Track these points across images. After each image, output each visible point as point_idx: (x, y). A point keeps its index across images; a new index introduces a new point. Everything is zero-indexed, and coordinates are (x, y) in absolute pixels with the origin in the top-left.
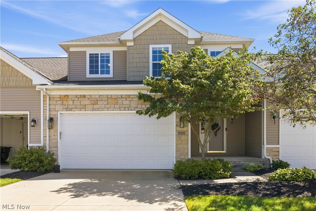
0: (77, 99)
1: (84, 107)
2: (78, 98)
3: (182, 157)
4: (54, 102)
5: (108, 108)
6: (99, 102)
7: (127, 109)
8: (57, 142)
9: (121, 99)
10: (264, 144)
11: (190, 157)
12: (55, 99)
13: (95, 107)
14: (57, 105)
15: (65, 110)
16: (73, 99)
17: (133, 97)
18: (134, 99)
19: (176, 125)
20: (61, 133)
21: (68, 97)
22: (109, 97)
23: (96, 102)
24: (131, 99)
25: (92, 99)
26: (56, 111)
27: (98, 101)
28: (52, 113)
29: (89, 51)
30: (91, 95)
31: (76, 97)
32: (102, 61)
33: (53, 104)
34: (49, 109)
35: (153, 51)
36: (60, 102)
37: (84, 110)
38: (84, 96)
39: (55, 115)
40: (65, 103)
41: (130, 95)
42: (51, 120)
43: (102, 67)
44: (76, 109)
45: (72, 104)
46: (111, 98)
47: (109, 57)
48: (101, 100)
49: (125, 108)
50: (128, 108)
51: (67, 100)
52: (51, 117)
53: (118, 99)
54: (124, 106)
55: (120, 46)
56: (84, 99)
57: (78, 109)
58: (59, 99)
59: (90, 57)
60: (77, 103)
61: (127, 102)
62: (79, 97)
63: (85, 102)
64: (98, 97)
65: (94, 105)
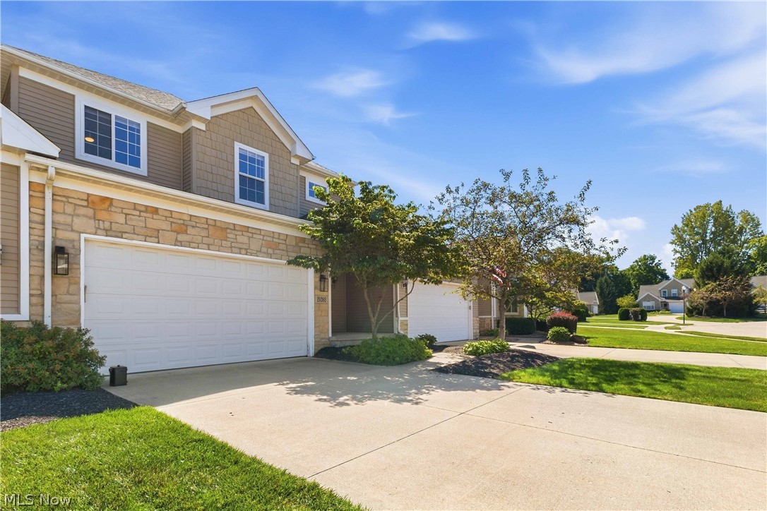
0: (138, 213)
1: (156, 235)
2: (140, 211)
3: (322, 336)
4: (69, 209)
5: (209, 245)
6: (190, 230)
7: (243, 251)
8: (79, 310)
9: (233, 232)
10: (397, 316)
11: (330, 335)
12: (70, 200)
13: (181, 237)
14: (78, 215)
15: (104, 232)
16: (125, 211)
17: (253, 231)
18: (254, 236)
19: (315, 288)
20: (85, 287)
21: (111, 204)
22: (210, 222)
23: (184, 227)
24: (250, 235)
25: (175, 221)
26: (72, 230)
27: (187, 226)
28: (61, 234)
29: (83, 100)
30: (171, 211)
31: (135, 209)
32: (120, 134)
33: (64, 213)
34: (53, 222)
35: (240, 154)
36: (90, 212)
37: (156, 240)
38: (155, 211)
39: (72, 241)
40: (102, 215)
41: (248, 227)
42: (59, 251)
43: (120, 146)
44: (135, 236)
45: (123, 221)
46: (215, 226)
48: (193, 227)
49: (240, 249)
50: (246, 249)
51: (107, 210)
52: (59, 244)
53: (228, 231)
54: (240, 246)
56: (155, 217)
57: (140, 236)
58: (85, 203)
59: (86, 115)
60: (136, 221)
61: (245, 239)
62: (143, 209)
63: (154, 223)
64: (187, 218)
65: (178, 233)
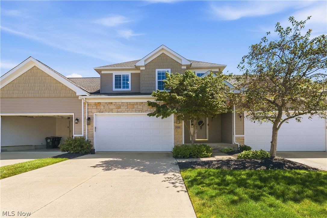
0: (107, 105)
1: (111, 111)
2: (107, 104)
3: (178, 143)
4: (91, 107)
5: (128, 111)
6: (122, 107)
7: (140, 111)
8: (93, 134)
9: (137, 105)
10: (233, 135)
11: (183, 143)
12: (92, 105)
13: (119, 110)
14: (93, 109)
15: (99, 112)
16: (103, 105)
17: (144, 103)
18: (145, 105)
19: (174, 122)
20: (95, 128)
21: (100, 104)
22: (128, 103)
23: (119, 107)
24: (143, 105)
25: (117, 105)
26: (92, 113)
27: (121, 106)
28: (90, 114)
29: (115, 73)
30: (116, 102)
31: (106, 104)
32: (124, 80)
33: (90, 109)
34: (88, 111)
35: (158, 73)
36: (95, 107)
37: (112, 112)
38: (112, 103)
39: (92, 116)
40: (98, 107)
41: (142, 102)
42: (89, 119)
43: (124, 83)
44: (106, 112)
45: (103, 108)
46: (130, 104)
47: (128, 77)
48: (123, 106)
49: (139, 111)
50: (141, 111)
51: (100, 106)
52: (89, 117)
53: (135, 105)
54: (139, 110)
55: (135, 70)
56: (111, 105)
57: (107, 112)
58: (95, 105)
59: (115, 77)
60: (106, 107)
61: (141, 107)
62: (108, 103)
63: (112, 107)
64: (121, 103)
65: (118, 109)
